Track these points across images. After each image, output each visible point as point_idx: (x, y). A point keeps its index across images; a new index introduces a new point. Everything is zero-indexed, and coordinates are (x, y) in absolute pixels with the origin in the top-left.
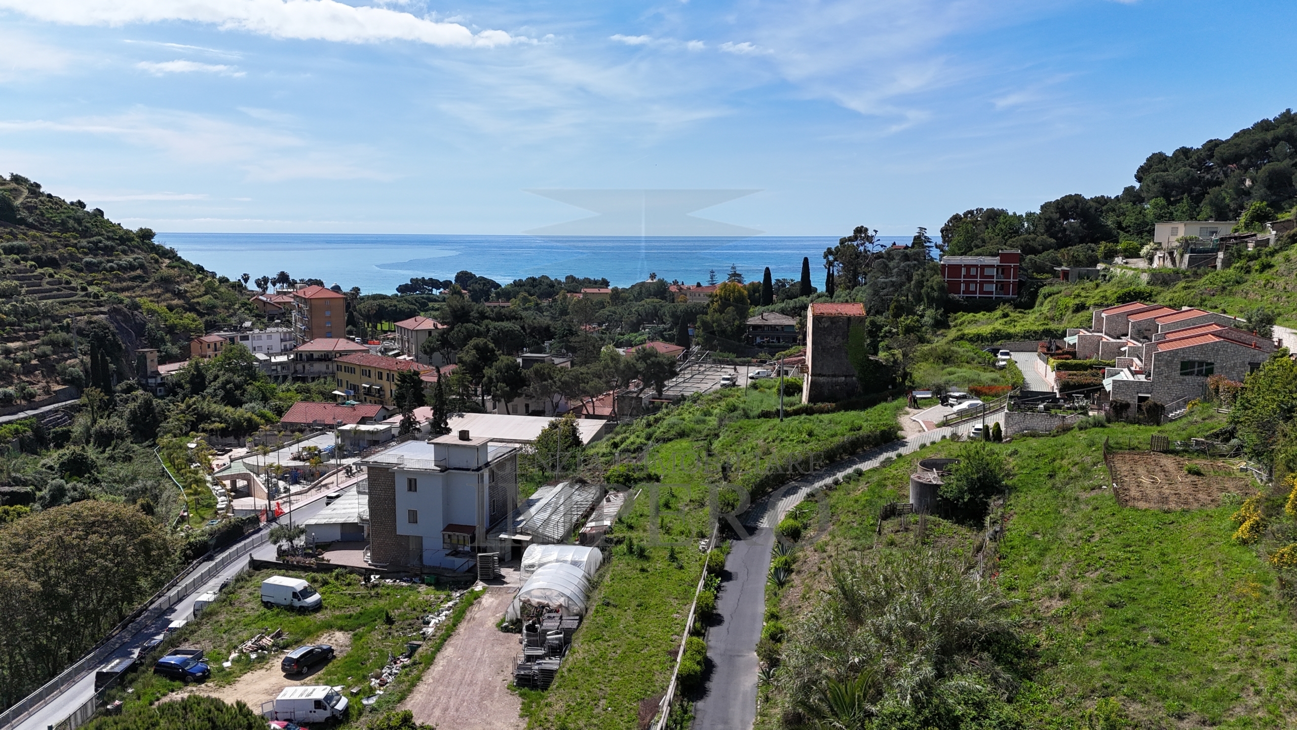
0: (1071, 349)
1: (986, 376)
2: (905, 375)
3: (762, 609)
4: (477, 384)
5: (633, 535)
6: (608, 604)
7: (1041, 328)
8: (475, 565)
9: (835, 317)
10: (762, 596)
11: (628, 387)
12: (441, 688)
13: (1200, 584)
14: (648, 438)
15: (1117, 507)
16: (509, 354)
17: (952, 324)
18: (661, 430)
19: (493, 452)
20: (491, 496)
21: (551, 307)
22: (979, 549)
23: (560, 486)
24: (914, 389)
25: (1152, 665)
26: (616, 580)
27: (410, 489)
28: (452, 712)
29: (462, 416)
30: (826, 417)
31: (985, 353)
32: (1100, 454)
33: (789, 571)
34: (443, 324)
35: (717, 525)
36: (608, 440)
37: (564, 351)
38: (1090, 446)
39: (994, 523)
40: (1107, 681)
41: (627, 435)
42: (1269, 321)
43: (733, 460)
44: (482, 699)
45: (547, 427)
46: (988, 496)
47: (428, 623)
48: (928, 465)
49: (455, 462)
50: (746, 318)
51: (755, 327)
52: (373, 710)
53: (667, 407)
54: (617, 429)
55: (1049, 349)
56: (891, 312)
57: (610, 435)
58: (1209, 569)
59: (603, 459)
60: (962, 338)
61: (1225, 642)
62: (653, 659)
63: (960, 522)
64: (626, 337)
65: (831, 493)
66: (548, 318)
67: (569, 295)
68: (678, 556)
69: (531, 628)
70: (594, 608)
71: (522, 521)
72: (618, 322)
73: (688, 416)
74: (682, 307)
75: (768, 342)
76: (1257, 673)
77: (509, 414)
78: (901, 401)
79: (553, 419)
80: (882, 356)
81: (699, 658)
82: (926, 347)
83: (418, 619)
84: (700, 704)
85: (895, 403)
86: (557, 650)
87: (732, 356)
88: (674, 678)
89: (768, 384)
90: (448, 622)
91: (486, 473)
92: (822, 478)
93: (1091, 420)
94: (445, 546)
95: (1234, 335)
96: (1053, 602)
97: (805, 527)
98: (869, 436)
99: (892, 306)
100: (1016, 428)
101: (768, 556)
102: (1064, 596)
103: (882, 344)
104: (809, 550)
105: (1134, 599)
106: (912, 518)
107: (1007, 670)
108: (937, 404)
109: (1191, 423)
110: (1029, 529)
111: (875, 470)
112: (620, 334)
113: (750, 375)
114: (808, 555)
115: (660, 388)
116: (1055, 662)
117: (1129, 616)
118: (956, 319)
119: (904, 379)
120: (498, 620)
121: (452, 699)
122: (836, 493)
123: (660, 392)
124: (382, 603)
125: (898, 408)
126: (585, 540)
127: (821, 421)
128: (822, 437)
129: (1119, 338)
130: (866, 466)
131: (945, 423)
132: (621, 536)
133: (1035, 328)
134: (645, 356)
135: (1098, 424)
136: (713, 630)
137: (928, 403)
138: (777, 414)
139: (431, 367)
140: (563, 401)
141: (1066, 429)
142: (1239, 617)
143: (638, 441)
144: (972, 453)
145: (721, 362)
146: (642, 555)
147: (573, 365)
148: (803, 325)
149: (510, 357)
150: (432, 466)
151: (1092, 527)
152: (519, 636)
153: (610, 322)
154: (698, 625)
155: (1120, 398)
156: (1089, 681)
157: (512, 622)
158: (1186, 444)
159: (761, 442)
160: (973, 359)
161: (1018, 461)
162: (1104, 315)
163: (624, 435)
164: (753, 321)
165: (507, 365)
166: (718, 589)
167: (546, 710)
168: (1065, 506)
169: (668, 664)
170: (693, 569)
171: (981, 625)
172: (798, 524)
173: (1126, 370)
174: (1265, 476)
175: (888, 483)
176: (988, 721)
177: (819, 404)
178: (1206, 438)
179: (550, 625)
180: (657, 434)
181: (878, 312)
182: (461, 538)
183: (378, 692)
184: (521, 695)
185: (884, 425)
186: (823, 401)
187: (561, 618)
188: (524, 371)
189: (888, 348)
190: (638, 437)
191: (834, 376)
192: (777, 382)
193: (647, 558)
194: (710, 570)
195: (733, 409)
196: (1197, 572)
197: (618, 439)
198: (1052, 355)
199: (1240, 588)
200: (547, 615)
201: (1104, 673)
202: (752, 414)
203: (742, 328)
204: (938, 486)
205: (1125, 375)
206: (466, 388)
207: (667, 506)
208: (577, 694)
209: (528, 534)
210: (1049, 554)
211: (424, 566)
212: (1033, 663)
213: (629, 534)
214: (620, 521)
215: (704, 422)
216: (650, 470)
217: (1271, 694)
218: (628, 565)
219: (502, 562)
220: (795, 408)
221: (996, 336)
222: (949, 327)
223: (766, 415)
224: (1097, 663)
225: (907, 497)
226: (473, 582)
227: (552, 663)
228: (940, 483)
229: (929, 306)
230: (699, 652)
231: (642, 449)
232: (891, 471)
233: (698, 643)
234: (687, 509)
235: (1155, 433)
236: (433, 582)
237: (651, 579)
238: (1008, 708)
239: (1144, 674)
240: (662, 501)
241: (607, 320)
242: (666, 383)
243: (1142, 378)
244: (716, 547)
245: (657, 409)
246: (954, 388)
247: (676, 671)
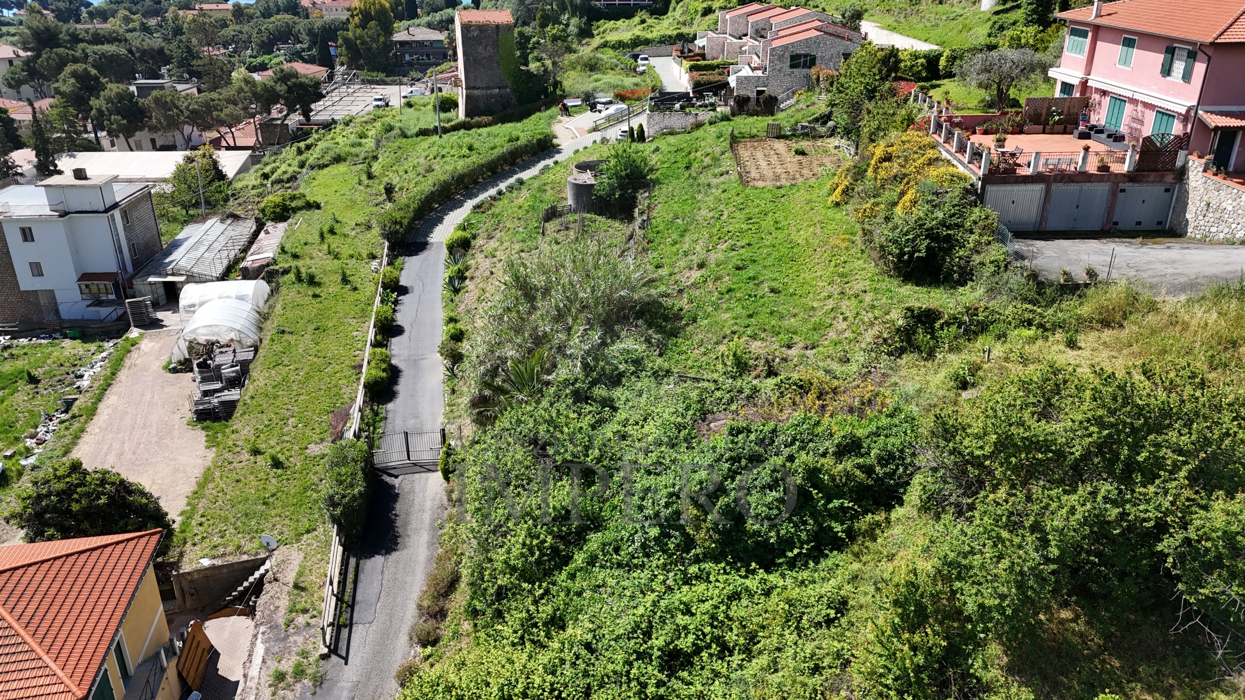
0: (701, 51)
1: (629, 81)
2: (557, 84)
3: (441, 315)
4: (85, 119)
5: (300, 263)
6: (283, 332)
7: (675, 33)
8: (126, 312)
9: (483, 26)
10: (439, 305)
11: (269, 113)
12: (110, 436)
13: (804, 242)
14: (302, 165)
15: (741, 188)
16: (119, 81)
17: (595, 32)
18: (315, 156)
19: (120, 193)
20: (129, 240)
21: (161, 26)
22: (631, 237)
23: (209, 223)
24: (565, 97)
25: (768, 311)
26: (288, 309)
27: (25, 239)
28: (129, 456)
29: (74, 156)
30: (484, 131)
31: (627, 59)
32: (726, 144)
33: (463, 278)
34: (25, 49)
35: (387, 244)
36: (256, 172)
37: (186, 76)
38: (719, 137)
39: (642, 213)
40: (735, 328)
41: (277, 164)
42: (858, 16)
43: (395, 181)
44: (161, 438)
45: (181, 162)
46: (636, 190)
47: (82, 376)
48: (582, 167)
49: (74, 206)
50: (391, 34)
51: (403, 43)
52: (34, 468)
53: (317, 131)
54: (265, 159)
55: (682, 52)
56: (537, 22)
57: (258, 166)
58: (811, 229)
59: (254, 192)
60: (605, 45)
61: (822, 284)
62: (338, 375)
63: (613, 217)
64: (259, 60)
65: (496, 203)
66: (160, 40)
67: (181, 13)
68: (350, 279)
69: (203, 366)
70: (269, 337)
71: (172, 262)
72: (247, 44)
73: (342, 139)
74: (318, 24)
75: (418, 59)
76: (845, 304)
77: (132, 150)
78: (555, 110)
79: (188, 153)
80: (533, 66)
81: (384, 366)
82: (573, 57)
83: (68, 374)
84: (390, 406)
85: (548, 112)
86: (236, 382)
87: (381, 76)
88: (361, 387)
89: (422, 101)
90: (104, 372)
91: (117, 213)
92: (485, 189)
93: (719, 115)
94: (84, 296)
95: (832, 29)
96: (692, 272)
97: (474, 237)
98: (527, 146)
99: (538, 16)
100: (657, 128)
101: (442, 267)
102: (701, 266)
103: (531, 56)
104: (480, 257)
105: (755, 261)
106: (571, 218)
107: (657, 332)
108: (586, 110)
109: (798, 111)
110: (671, 215)
111: (534, 178)
112: (251, 57)
113: (403, 94)
114: (478, 261)
115: (306, 113)
116: (695, 320)
117: (751, 275)
118: (598, 27)
119: (555, 88)
120: (164, 363)
121: (126, 444)
122: (501, 203)
123: (307, 117)
124: (20, 364)
125: (551, 117)
126: (247, 274)
127: (480, 135)
128: (483, 150)
129: (740, 38)
130: (525, 175)
131: (595, 129)
132: (286, 266)
133: (669, 33)
134: (284, 77)
135: (725, 118)
136: (395, 341)
137: (578, 110)
138: (435, 131)
139: (21, 103)
140: (196, 132)
141: (698, 126)
142: (833, 264)
143: (291, 170)
144: (620, 152)
145: (371, 82)
146: (312, 281)
147: (200, 91)
148: (452, 40)
149: (121, 86)
150: (47, 211)
151: (722, 207)
152: (190, 375)
153: (237, 43)
154: (379, 337)
155: (742, 93)
156: (721, 330)
157: (180, 363)
158: (794, 130)
159: (422, 160)
160: (616, 66)
161: (660, 156)
162: (728, 17)
163: (274, 165)
164: (398, 37)
165: (118, 94)
166: (396, 302)
167: (233, 436)
168: (700, 192)
169: (354, 377)
170: (369, 289)
171: (636, 297)
172: (467, 234)
173: (747, 67)
174: (853, 151)
175: (548, 188)
176: (644, 373)
177: (476, 119)
178: (809, 122)
179: (223, 360)
180: (311, 161)
181: (525, 24)
182: (102, 287)
183: (36, 451)
184: (203, 429)
185: (540, 134)
186: (479, 116)
187: (234, 351)
188: (141, 100)
189: (539, 59)
190: (290, 165)
191: (488, 88)
192: (432, 99)
193: (319, 284)
194: (385, 286)
195: (390, 129)
196: (802, 232)
197: (267, 169)
198: (685, 58)
199: (834, 241)
200: (218, 350)
201: (732, 322)
202: (409, 133)
203: (389, 45)
204: (592, 186)
205: (746, 72)
206: (72, 124)
207: (332, 231)
208: (264, 417)
209: (182, 275)
210: (687, 234)
211: (63, 320)
212: (678, 324)
213: (294, 263)
214: (283, 250)
215: (360, 144)
216: (308, 198)
217: (855, 318)
218: (299, 293)
219: (156, 306)
220: (453, 123)
221: (637, 42)
222: (592, 36)
223: (424, 133)
224: (728, 315)
225: (566, 199)
226: (127, 329)
227: (233, 394)
228: (594, 182)
229: (573, 15)
230: (383, 361)
231: (296, 179)
232: (549, 177)
233: (381, 353)
234: (353, 233)
235: (771, 122)
236: (78, 335)
237: (325, 303)
238: (659, 361)
239: (763, 318)
240: (326, 229)
241: (233, 41)
242: (313, 106)
243: (759, 73)
244: (388, 264)
245: (307, 134)
246: (601, 94)
247: (362, 381)
